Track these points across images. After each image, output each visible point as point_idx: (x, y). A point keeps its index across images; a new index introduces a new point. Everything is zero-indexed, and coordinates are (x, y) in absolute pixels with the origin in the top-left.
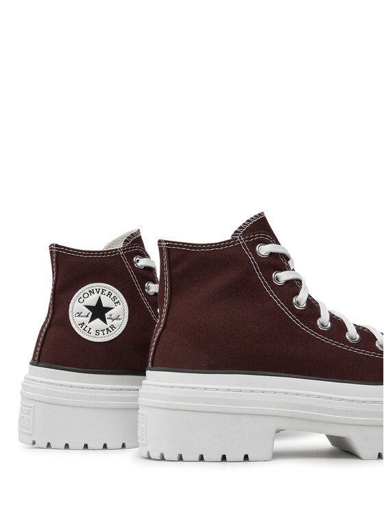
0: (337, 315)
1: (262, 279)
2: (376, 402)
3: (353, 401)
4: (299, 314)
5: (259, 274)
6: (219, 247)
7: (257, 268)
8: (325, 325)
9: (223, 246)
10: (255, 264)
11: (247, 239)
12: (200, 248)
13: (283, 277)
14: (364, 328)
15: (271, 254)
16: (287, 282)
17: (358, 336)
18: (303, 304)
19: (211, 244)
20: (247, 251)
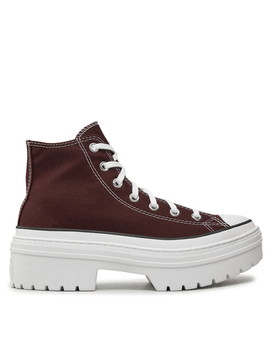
0: (145, 191)
1: (92, 167)
2: (165, 252)
3: (150, 251)
4: (117, 191)
5: (91, 164)
6: (64, 145)
7: (89, 160)
8: (135, 198)
9: (66, 144)
10: (88, 157)
11: (83, 140)
12: (51, 146)
13: (108, 165)
14: (164, 201)
15: (100, 150)
16: (110, 169)
17: (158, 206)
18: (120, 185)
19: (58, 143)
20: (83, 148)
